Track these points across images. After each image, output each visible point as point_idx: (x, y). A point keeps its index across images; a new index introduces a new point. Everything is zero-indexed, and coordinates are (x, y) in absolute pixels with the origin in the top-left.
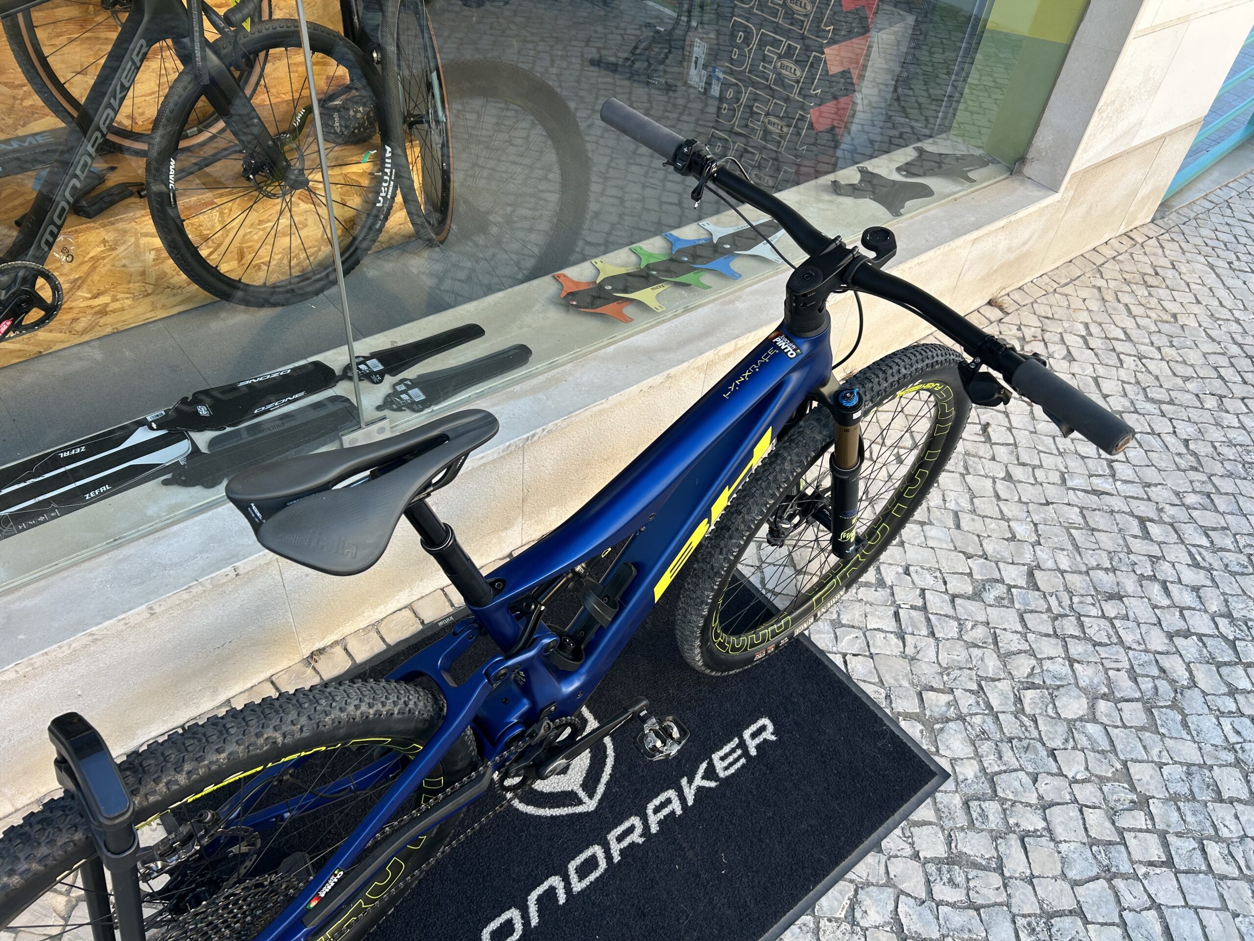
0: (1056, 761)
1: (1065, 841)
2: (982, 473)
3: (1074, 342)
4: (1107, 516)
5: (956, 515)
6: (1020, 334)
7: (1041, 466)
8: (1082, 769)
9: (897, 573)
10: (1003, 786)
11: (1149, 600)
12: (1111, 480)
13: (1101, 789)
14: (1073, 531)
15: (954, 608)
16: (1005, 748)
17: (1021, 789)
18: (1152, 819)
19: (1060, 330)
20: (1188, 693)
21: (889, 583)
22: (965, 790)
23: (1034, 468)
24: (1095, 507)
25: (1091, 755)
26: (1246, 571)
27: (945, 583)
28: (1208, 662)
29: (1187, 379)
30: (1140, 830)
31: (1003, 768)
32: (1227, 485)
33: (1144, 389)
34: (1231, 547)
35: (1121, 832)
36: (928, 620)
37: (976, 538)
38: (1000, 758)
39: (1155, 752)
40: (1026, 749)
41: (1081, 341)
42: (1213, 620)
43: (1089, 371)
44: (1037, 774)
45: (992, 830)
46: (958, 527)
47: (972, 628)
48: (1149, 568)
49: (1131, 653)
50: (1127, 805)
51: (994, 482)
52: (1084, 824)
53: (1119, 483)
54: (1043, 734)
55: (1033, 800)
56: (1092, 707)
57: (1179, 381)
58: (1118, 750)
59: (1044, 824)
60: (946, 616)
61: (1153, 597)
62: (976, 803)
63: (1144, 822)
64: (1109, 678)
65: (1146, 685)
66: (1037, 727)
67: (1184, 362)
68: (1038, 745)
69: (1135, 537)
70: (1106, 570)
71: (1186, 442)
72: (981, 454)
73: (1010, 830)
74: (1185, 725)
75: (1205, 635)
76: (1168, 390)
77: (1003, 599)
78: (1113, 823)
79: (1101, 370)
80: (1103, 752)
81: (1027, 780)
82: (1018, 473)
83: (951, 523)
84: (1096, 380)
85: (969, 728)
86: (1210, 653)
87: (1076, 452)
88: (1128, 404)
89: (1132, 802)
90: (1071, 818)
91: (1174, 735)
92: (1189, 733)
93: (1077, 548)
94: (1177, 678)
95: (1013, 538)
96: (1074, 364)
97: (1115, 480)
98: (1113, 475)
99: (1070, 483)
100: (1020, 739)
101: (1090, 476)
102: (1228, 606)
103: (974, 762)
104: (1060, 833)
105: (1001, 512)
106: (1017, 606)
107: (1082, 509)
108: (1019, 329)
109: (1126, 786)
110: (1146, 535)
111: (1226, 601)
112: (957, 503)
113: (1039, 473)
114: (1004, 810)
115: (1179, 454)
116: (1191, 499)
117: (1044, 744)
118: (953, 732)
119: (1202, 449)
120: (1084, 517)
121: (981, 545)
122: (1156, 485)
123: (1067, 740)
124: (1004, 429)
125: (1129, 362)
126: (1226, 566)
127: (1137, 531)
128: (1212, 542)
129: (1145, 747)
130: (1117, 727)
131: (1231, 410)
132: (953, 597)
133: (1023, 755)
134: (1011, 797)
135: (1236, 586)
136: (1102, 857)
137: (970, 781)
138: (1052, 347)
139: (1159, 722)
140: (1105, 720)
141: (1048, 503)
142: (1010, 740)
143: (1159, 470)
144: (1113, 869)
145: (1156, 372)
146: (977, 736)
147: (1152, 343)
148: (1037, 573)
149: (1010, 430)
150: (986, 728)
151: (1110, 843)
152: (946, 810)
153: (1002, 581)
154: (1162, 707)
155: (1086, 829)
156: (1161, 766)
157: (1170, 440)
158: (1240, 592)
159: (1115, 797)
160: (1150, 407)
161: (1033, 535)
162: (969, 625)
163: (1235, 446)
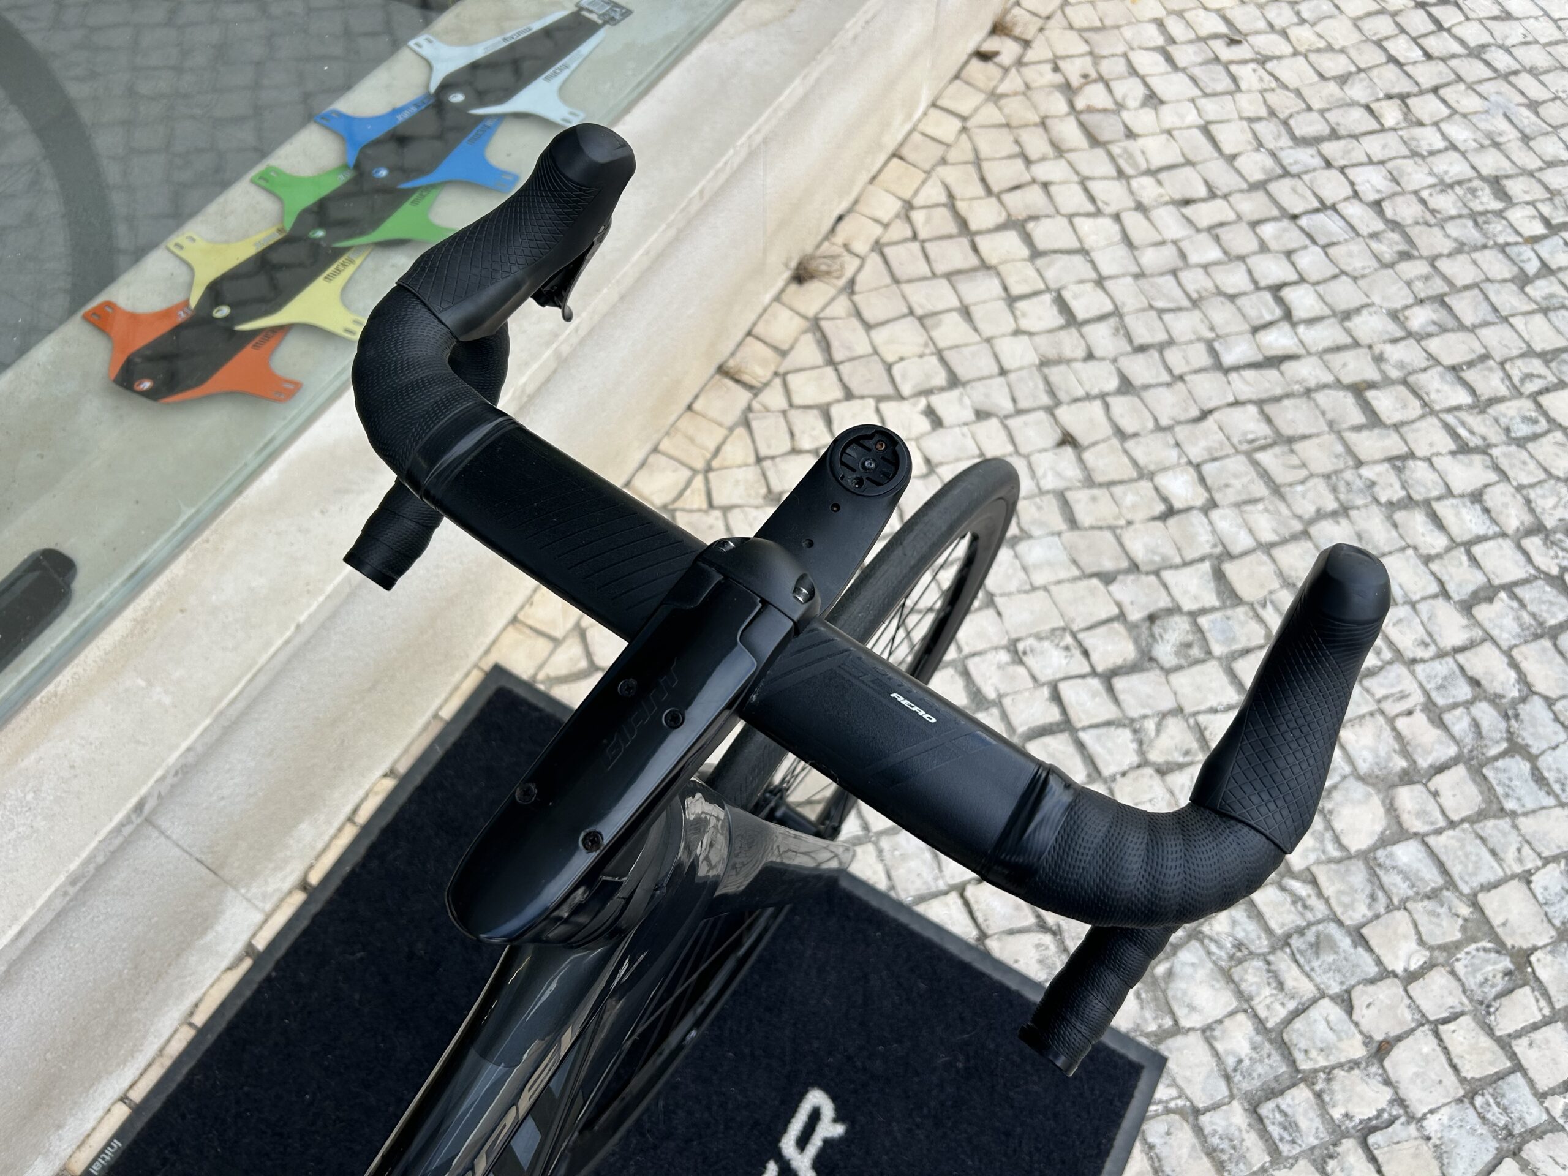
0: (1370, 949)
1: (1432, 1112)
2: (1080, 393)
3: (1149, 63)
4: (1302, 402)
5: (1061, 497)
6: (1058, 78)
7: (1171, 342)
8: (1413, 945)
9: (1000, 667)
10: (1303, 1045)
11: (1415, 548)
12: (1286, 327)
13: (1453, 973)
14: (1260, 456)
15: (1116, 700)
16: (1282, 962)
17: (1331, 1037)
18: (1545, 994)
19: (1121, 48)
20: (1523, 709)
21: (991, 695)
22: (1246, 1086)
23: (1161, 347)
24: (1278, 391)
25: (1419, 908)
26: (1538, 429)
27: (1086, 654)
28: (1537, 637)
29: (1343, 80)
30: (1535, 1027)
31: (1292, 1005)
32: (1460, 270)
33: (1285, 123)
34: (1503, 391)
35: (1505, 1044)
36: (1081, 746)
37: (1108, 535)
38: (1281, 986)
39: (1510, 855)
40: (1316, 947)
41: (1159, 58)
42: (1519, 547)
43: (1192, 117)
44: (1348, 992)
45: (1312, 1149)
46: (1073, 523)
47: (1158, 731)
48: (1397, 486)
49: (1419, 668)
50: (1501, 983)
51: (1107, 407)
52: (1450, 1060)
53: (1301, 329)
54: (1333, 902)
55: (1357, 1050)
56: (1391, 809)
57: (1332, 87)
58: (1456, 878)
59: (1387, 1094)
60: (1108, 724)
61: (1419, 541)
62: (1271, 1105)
63: (1535, 1009)
64: (1399, 736)
65: (1459, 722)
66: (1320, 894)
67: (1330, 48)
68: (1332, 929)
69: (1358, 429)
70: (1334, 514)
71: (1377, 206)
72: (1068, 353)
73: (1338, 1133)
74: (1539, 779)
75: (1516, 584)
76: (1322, 112)
77: (1189, 645)
78: (1490, 1031)
79: (1212, 108)
80: (1433, 895)
81: (1335, 1012)
82: (1141, 369)
83: (1060, 524)
84: (1205, 129)
85: (1213, 948)
86: (1533, 615)
87: (1220, 292)
88: (1269, 162)
89: (1508, 973)
90: (1426, 1059)
91: (1530, 805)
92: (1550, 792)
93: (1276, 490)
94: (1499, 690)
95: (1170, 512)
96: (1164, 110)
97: (1294, 325)
98: (1288, 315)
99: (1228, 359)
100: (1301, 931)
101: (1255, 330)
102: (1532, 510)
103: (1241, 1017)
104: (1419, 1100)
105: (1135, 463)
106: (1218, 649)
107: (1260, 403)
108: (1056, 69)
109: (1489, 945)
110: (1374, 420)
111: (1528, 501)
112: (1058, 474)
113: (1172, 355)
114: (1319, 1095)
115: (1374, 236)
116: (1420, 318)
117: (1340, 923)
118: (1188, 970)
119: (1406, 210)
120: (1269, 420)
121: (1121, 545)
122: (1358, 310)
123: (1373, 897)
124: (1089, 286)
125: (1248, 75)
126: (1507, 430)
127: (1357, 417)
128: (1472, 391)
129: (1493, 853)
130: (1439, 832)
131: (1426, 119)
132: (1108, 677)
133: (1316, 964)
134: (1322, 1062)
135: (1532, 465)
136: (1495, 1115)
137: (1247, 1062)
138: (1121, 89)
139: (1500, 791)
140: (1417, 826)
141: (1205, 414)
142: (1284, 942)
143: (1355, 279)
144: (1518, 1129)
145: (1292, 82)
146: (1232, 957)
147: (1271, 25)
148: (1229, 568)
149: (1100, 282)
150: (1241, 935)
151: (1500, 1077)
152: (1225, 1145)
153: (1175, 610)
154: (1496, 758)
155: (1455, 1068)
156: (1526, 878)
157: (1354, 211)
158: (1543, 476)
159: (1480, 977)
160: (1305, 157)
161: (1201, 490)
162: (1150, 725)
163: (1451, 186)
